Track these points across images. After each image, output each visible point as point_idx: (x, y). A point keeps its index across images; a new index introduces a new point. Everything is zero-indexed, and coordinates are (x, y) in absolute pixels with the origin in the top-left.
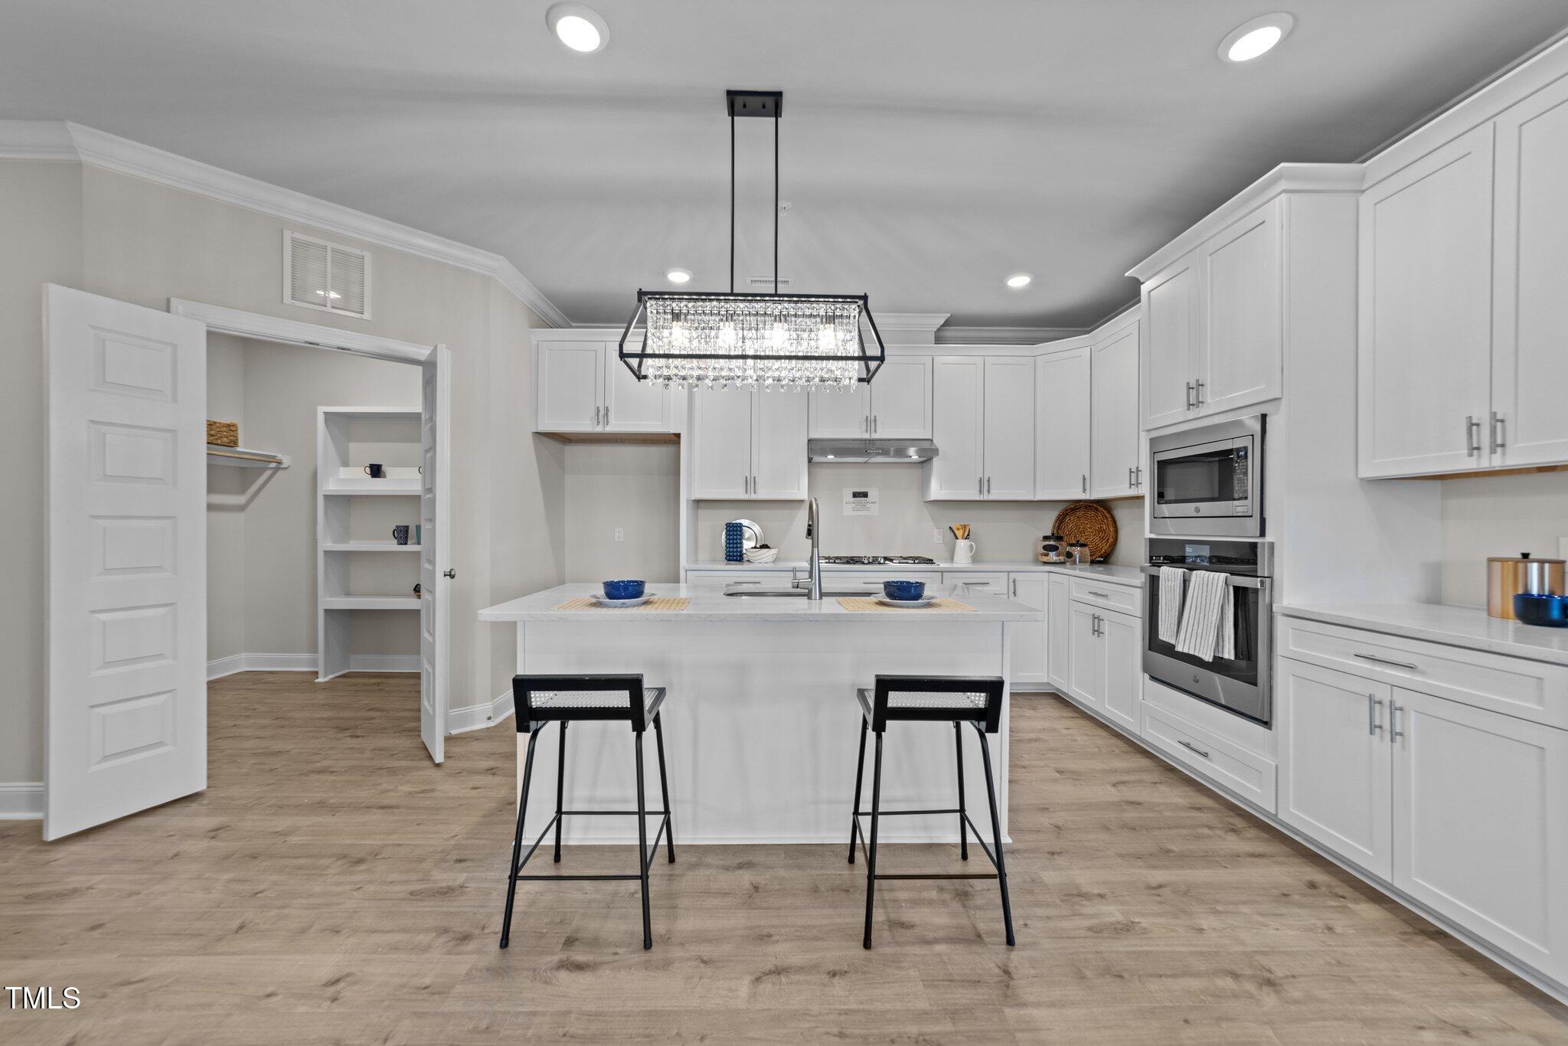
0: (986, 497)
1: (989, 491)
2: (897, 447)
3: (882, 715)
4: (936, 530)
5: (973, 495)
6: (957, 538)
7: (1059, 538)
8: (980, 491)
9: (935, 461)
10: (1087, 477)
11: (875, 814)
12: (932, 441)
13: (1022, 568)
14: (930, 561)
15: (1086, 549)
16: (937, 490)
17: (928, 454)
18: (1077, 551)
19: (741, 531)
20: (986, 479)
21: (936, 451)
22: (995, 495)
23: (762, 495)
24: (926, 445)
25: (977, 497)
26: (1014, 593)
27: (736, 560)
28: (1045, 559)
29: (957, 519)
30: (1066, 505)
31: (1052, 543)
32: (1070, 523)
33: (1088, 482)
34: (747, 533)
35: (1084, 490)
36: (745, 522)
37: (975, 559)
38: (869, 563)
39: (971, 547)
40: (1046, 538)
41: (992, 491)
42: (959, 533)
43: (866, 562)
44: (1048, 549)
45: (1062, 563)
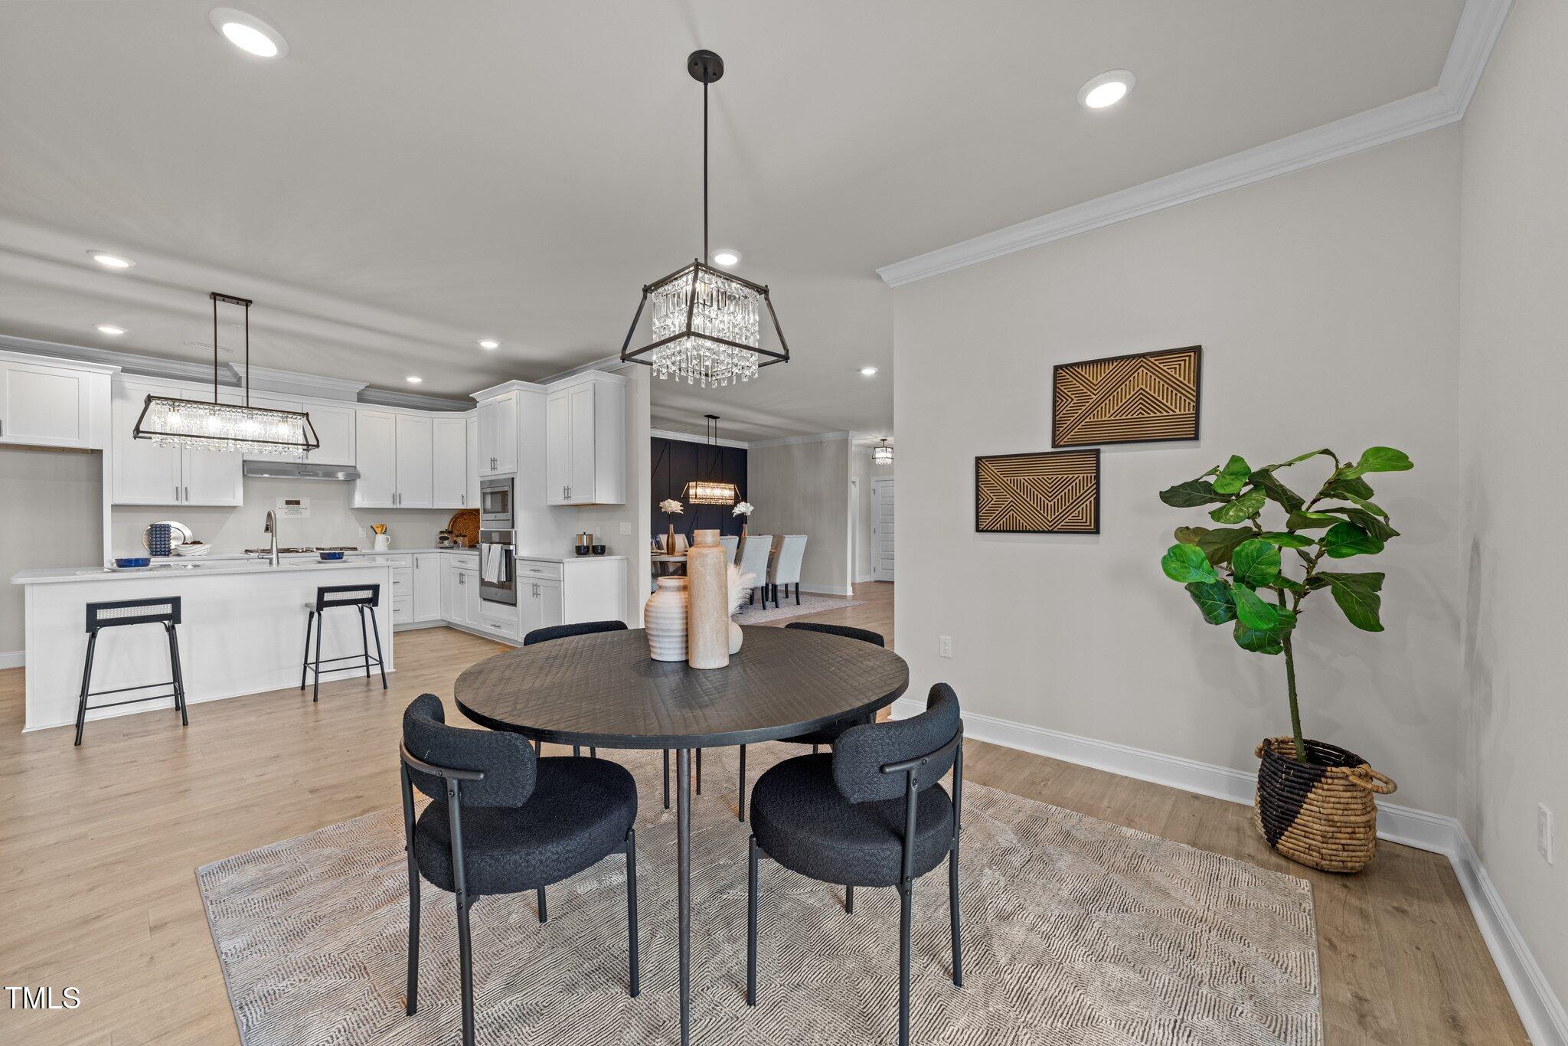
0: (398, 506)
1: (400, 502)
2: (327, 472)
3: (322, 604)
4: (360, 529)
5: (389, 505)
6: (376, 533)
7: (450, 532)
8: (394, 502)
9: (358, 481)
10: (465, 495)
11: (317, 663)
12: (355, 467)
13: (421, 551)
14: (355, 549)
15: (466, 539)
16: (359, 501)
17: (353, 476)
18: (460, 540)
19: (169, 531)
20: (398, 495)
21: (358, 476)
22: (405, 505)
23: (194, 501)
24: (351, 471)
25: (391, 506)
26: (417, 566)
27: (165, 555)
28: (441, 545)
29: (376, 521)
30: (456, 513)
31: (445, 535)
32: (460, 523)
33: (465, 498)
34: (173, 533)
35: (463, 503)
36: (173, 524)
37: (390, 547)
38: (303, 552)
39: (388, 539)
40: (442, 532)
41: (402, 502)
42: (378, 530)
43: (300, 551)
44: (443, 539)
45: (452, 548)
